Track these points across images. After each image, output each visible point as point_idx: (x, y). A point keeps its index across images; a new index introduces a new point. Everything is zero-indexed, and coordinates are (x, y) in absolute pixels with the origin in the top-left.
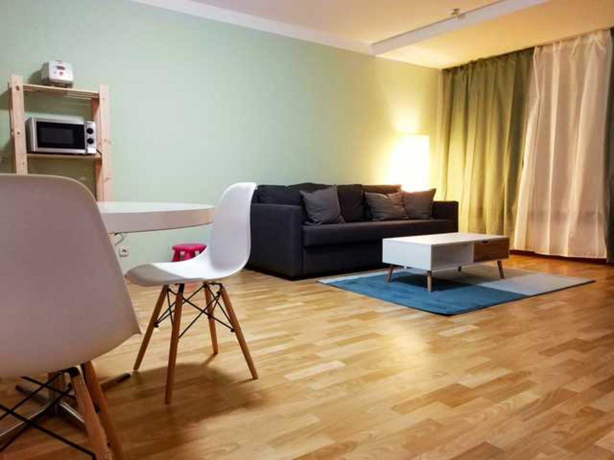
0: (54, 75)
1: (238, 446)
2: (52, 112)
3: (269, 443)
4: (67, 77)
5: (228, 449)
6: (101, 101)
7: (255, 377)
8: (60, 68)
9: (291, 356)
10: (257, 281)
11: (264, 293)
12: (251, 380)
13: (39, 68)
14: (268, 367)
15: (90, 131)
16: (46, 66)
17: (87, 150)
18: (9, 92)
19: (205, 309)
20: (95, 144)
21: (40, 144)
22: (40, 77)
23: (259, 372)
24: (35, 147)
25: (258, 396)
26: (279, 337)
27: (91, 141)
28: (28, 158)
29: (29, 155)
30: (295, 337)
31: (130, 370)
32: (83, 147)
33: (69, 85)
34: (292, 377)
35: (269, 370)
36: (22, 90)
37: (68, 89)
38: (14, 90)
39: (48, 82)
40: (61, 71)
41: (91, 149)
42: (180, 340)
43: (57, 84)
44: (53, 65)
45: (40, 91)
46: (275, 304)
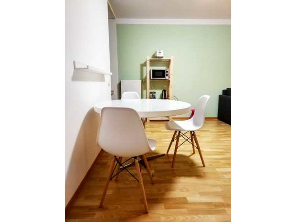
0: (158, 55)
1: (188, 190)
2: (158, 66)
3: (199, 193)
4: (162, 55)
5: (185, 190)
6: (171, 61)
7: (204, 166)
8: (160, 52)
9: (222, 161)
10: (222, 126)
11: (222, 132)
12: (202, 167)
13: (154, 53)
14: (211, 163)
15: (167, 72)
16: (156, 52)
17: (166, 78)
18: (146, 62)
19: (190, 138)
20: (168, 76)
21: (153, 77)
22: (154, 56)
23: (206, 164)
24: (152, 78)
25: (203, 174)
26: (220, 152)
27: (167, 75)
28: (150, 81)
29: (150, 80)
30: (227, 154)
31: (165, 153)
32: (165, 77)
33: (162, 57)
34: (218, 170)
35: (211, 165)
36: (149, 61)
37: (162, 59)
38: (147, 61)
39: (156, 57)
40: (160, 53)
41: (167, 78)
42: (178, 148)
43: (159, 58)
44: (158, 51)
45: (154, 60)
46: (225, 137)
